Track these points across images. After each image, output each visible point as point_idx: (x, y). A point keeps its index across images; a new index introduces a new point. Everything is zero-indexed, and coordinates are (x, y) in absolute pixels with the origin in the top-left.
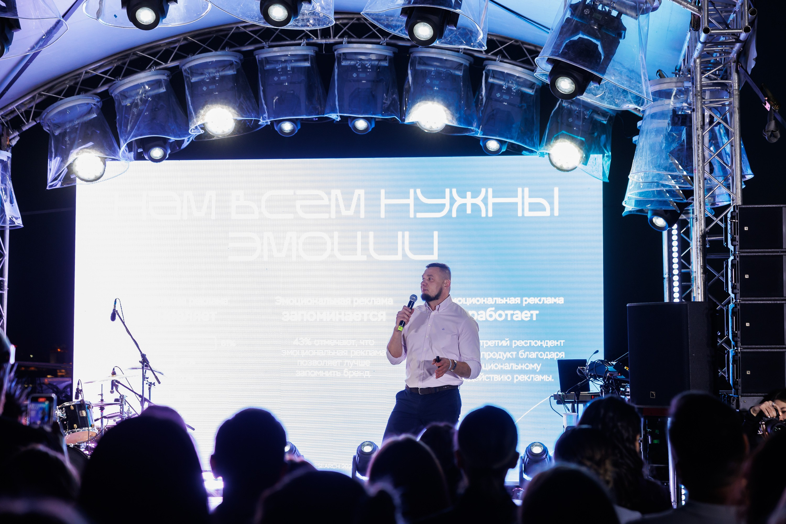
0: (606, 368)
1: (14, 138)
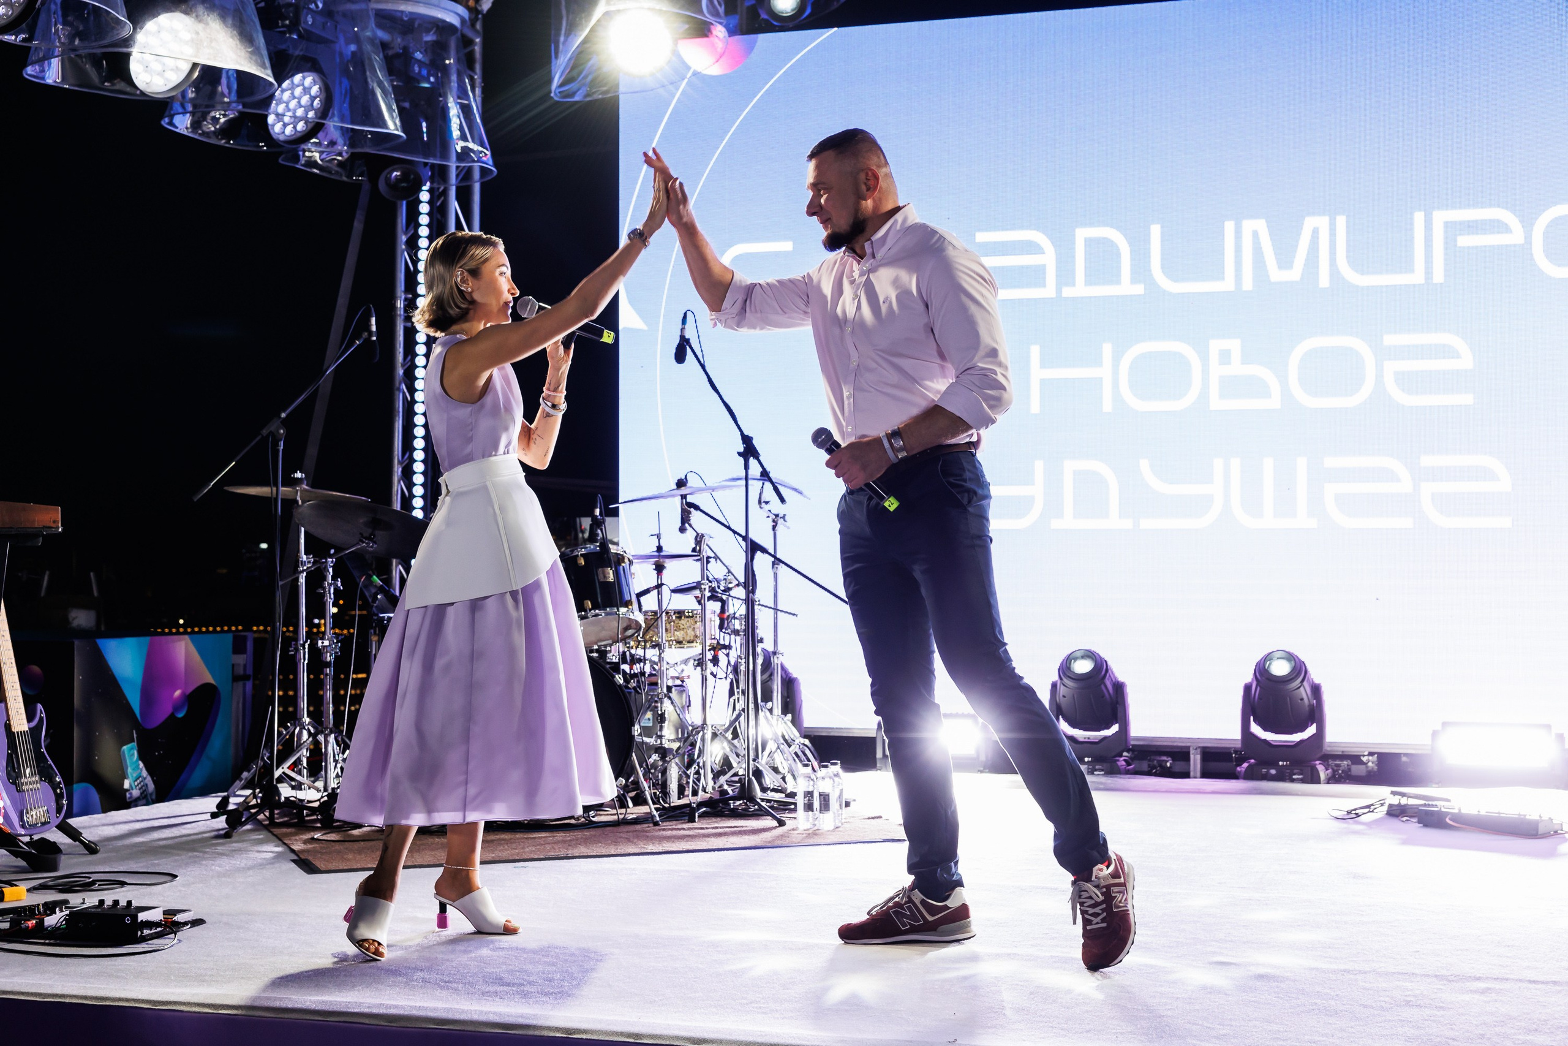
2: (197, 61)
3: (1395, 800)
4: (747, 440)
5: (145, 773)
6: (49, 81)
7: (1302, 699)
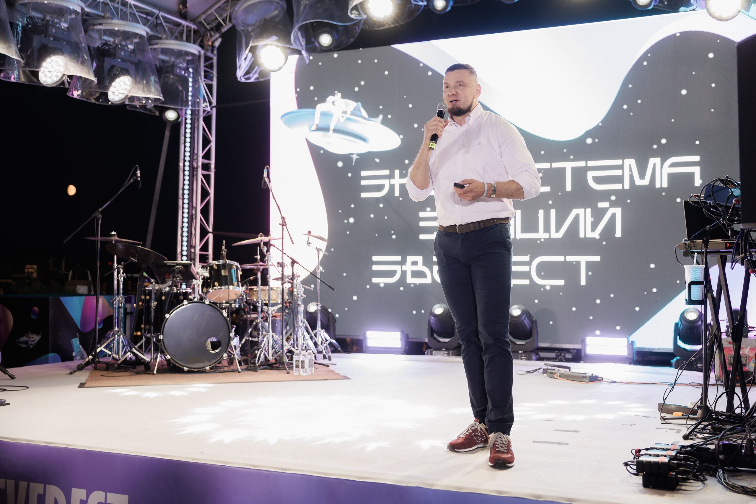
0: (730, 191)
1: (216, 39)
2: (65, 73)
3: (545, 367)
4: (283, 218)
5: (82, 350)
6: (13, 80)
7: (526, 325)
